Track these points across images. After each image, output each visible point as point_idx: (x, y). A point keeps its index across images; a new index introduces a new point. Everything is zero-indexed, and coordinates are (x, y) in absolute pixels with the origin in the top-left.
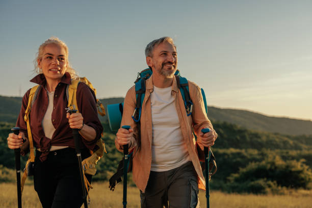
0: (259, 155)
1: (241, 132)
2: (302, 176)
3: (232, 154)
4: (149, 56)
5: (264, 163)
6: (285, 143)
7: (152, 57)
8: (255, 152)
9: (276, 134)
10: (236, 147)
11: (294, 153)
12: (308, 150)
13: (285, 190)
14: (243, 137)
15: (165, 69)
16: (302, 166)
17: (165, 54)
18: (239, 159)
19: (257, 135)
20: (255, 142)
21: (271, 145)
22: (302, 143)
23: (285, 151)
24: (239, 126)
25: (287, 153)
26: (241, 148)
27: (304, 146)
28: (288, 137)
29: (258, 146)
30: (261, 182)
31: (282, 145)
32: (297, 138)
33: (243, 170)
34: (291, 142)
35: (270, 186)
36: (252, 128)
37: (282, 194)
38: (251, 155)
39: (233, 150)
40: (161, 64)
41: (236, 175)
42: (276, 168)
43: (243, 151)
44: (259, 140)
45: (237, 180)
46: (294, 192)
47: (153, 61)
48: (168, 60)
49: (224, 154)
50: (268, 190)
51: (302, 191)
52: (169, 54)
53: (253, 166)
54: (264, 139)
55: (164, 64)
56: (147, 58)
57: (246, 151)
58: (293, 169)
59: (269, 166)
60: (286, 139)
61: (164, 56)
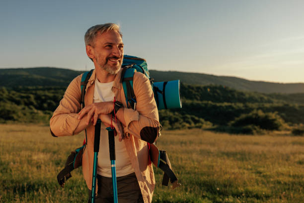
0: (243, 107)
1: (232, 92)
2: (276, 122)
3: (226, 106)
4: (90, 45)
5: (250, 114)
6: (261, 98)
7: (94, 47)
8: (241, 105)
9: (256, 92)
10: (228, 102)
11: (267, 105)
12: (278, 103)
13: (265, 131)
14: (233, 95)
15: (109, 65)
16: (275, 116)
17: (109, 46)
18: (230, 110)
19: (242, 94)
20: (241, 98)
21: (252, 100)
22: (273, 98)
23: (261, 104)
24: (230, 88)
25: (263, 105)
26: (232, 103)
27: (275, 100)
28: (264, 94)
29: (244, 101)
30: (250, 127)
31: (259, 100)
32: (270, 95)
33: (237, 119)
34: (266, 98)
35: (255, 129)
36: (239, 89)
37: (263, 134)
38: (238, 107)
39: (226, 104)
40: (105, 58)
41: (233, 122)
42: (259, 117)
43: (233, 104)
44: (244, 97)
45: (233, 125)
46: (271, 133)
47: (95, 52)
48: (114, 54)
49: (221, 106)
50: (254, 131)
51: (276, 132)
52: (114, 46)
53: (243, 116)
54: (247, 96)
55: (108, 59)
56: (86, 46)
57: (235, 105)
58: (270, 118)
59: (254, 116)
60: (262, 96)
61: (108, 49)
